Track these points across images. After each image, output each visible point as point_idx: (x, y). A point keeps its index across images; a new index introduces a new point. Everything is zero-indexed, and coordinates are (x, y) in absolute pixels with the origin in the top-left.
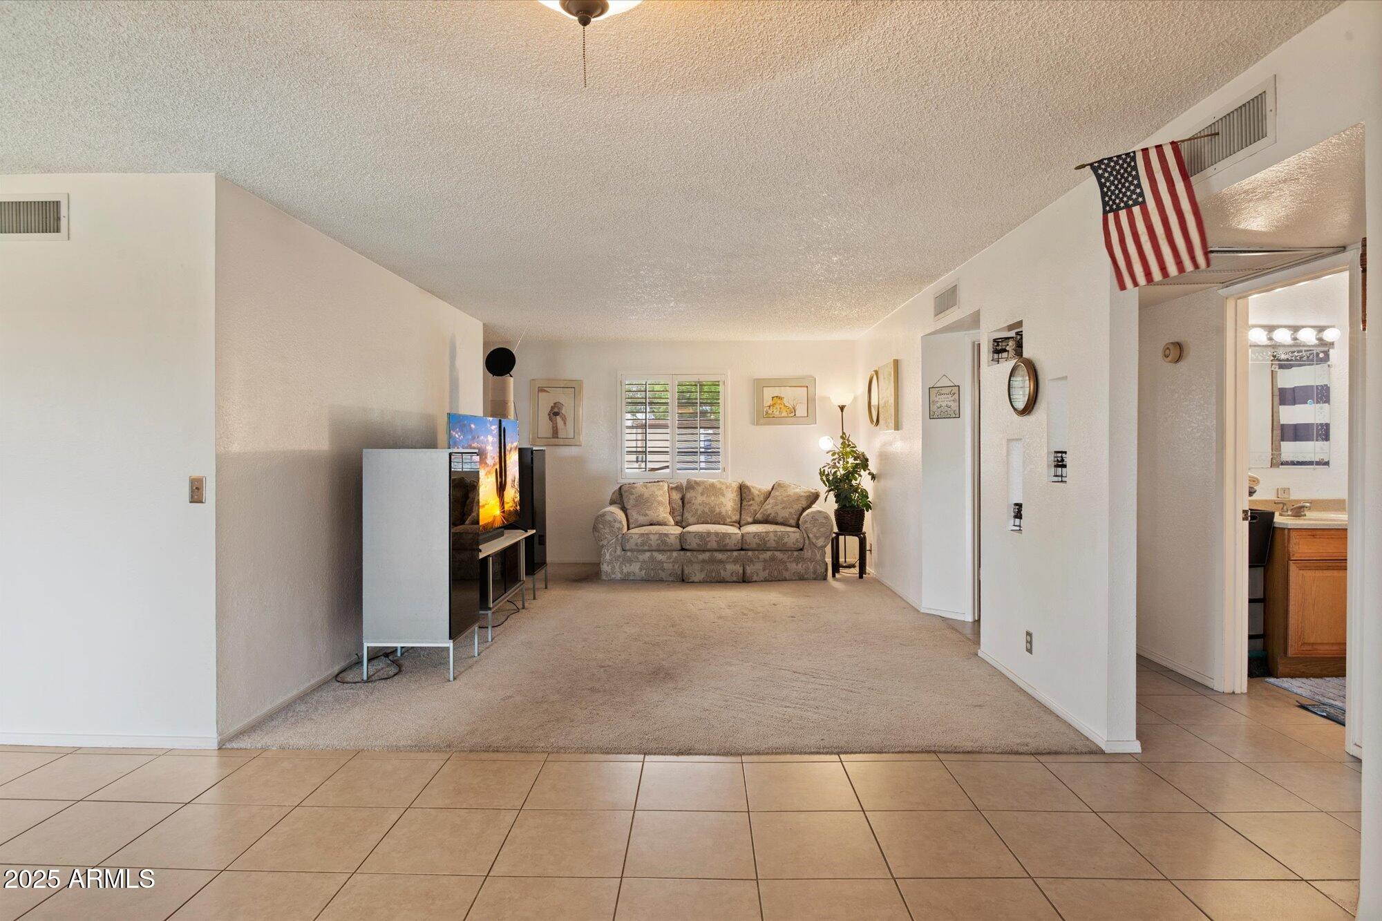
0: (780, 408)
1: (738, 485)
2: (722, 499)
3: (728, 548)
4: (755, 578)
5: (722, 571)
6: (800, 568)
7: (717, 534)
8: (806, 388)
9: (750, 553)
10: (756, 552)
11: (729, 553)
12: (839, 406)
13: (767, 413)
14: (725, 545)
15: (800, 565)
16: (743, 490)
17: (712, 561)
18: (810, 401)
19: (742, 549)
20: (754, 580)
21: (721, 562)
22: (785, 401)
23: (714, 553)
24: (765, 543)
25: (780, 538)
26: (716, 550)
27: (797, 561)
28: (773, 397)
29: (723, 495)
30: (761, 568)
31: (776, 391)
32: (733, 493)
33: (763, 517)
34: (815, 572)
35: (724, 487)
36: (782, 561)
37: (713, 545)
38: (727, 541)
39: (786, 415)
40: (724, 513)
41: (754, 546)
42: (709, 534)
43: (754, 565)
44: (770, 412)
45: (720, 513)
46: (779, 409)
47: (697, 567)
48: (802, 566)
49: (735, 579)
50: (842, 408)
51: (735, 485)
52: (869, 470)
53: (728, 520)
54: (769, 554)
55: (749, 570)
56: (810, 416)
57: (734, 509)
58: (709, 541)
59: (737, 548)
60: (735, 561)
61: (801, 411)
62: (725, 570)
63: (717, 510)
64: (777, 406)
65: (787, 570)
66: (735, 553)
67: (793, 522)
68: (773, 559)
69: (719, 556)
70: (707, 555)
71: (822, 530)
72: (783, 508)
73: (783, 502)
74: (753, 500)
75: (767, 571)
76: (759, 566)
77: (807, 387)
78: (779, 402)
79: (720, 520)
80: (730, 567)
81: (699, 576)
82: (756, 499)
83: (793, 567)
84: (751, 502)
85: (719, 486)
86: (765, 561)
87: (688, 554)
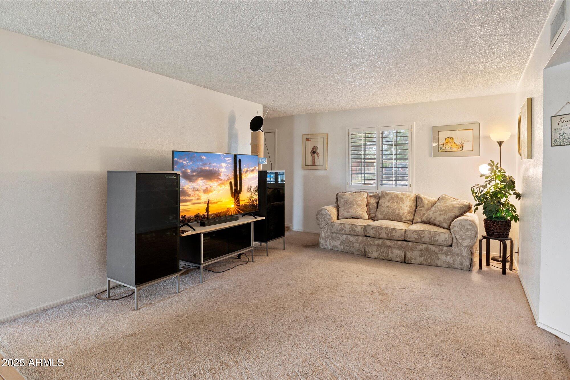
0: (451, 145)
1: (415, 196)
2: (402, 205)
3: (394, 238)
4: (413, 261)
5: (390, 253)
6: (449, 259)
8: (472, 131)
9: (410, 244)
10: (415, 244)
11: (395, 242)
12: (498, 142)
13: (441, 149)
14: (392, 236)
15: (449, 257)
16: (417, 200)
17: (384, 246)
18: (475, 140)
19: (405, 240)
20: (412, 262)
21: (390, 247)
22: (455, 140)
23: (385, 241)
24: (421, 238)
25: (432, 236)
26: (387, 239)
27: (446, 254)
28: (446, 138)
29: (403, 202)
30: (418, 255)
31: (448, 134)
32: (410, 201)
33: (427, 219)
34: (461, 264)
35: (404, 197)
36: (434, 252)
37: (384, 235)
38: (394, 234)
39: (456, 150)
40: (401, 214)
41: (413, 240)
43: (413, 252)
44: (444, 148)
45: (399, 214)
46: (450, 146)
47: (374, 248)
48: (450, 258)
49: (399, 260)
50: (500, 143)
51: (412, 196)
52: (514, 190)
53: (404, 219)
54: (424, 246)
55: (409, 255)
56: (475, 151)
57: (409, 212)
58: (381, 233)
59: (401, 239)
60: (399, 248)
61: (468, 147)
62: (392, 252)
63: (397, 212)
64: (449, 144)
65: (438, 259)
66: (400, 243)
67: (446, 225)
68: (427, 250)
69: (388, 243)
70: (380, 242)
71: (467, 233)
72: (440, 215)
73: (441, 210)
74: (423, 207)
75: (423, 258)
76: (417, 254)
77: (473, 130)
78: (450, 141)
79: (398, 219)
80: (396, 252)
81: (375, 255)
82: (426, 206)
83: (443, 257)
84: (421, 208)
85: (401, 196)
86: (421, 250)
87: (369, 239)
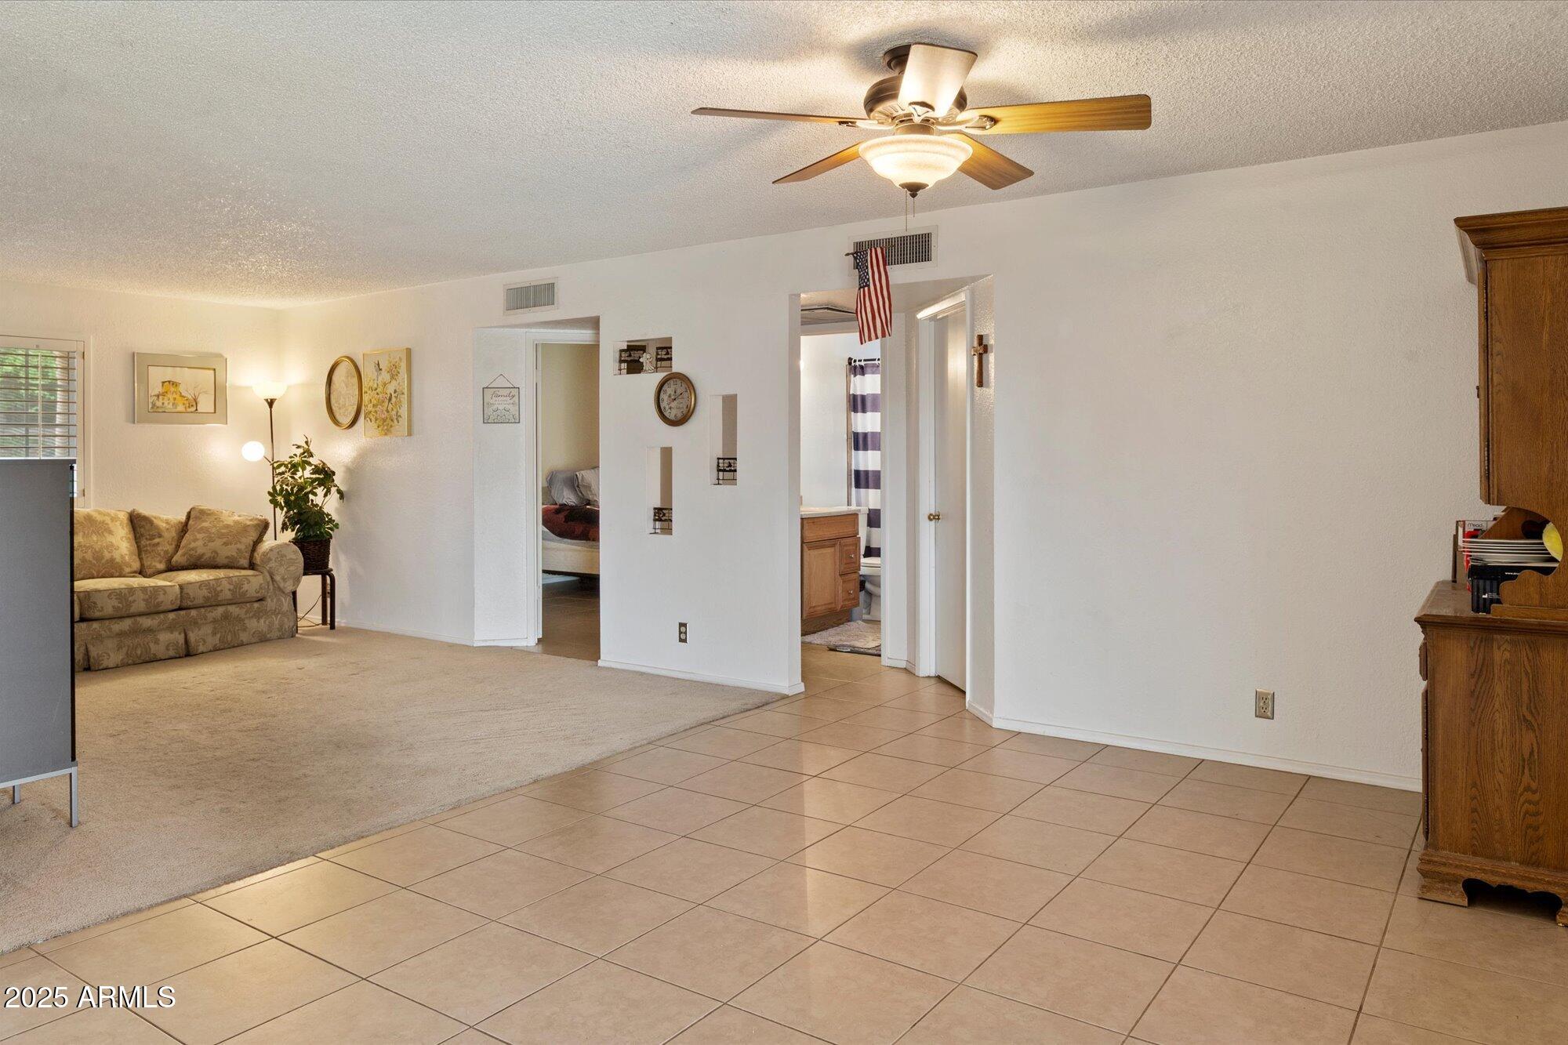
0: (175, 399)
1: (127, 516)
2: (110, 539)
3: (161, 608)
4: (201, 648)
5: (152, 645)
6: (262, 625)
7: (144, 589)
8: (212, 372)
9: (193, 613)
10: (203, 610)
11: (162, 616)
12: (267, 400)
13: (154, 405)
14: (159, 604)
15: (262, 621)
16: (138, 524)
17: (135, 632)
18: (219, 391)
19: (180, 609)
20: (200, 651)
21: (150, 630)
22: (181, 389)
23: (138, 619)
24: (216, 595)
25: (238, 586)
26: (141, 615)
27: (257, 615)
28: (163, 382)
29: (110, 532)
30: (210, 632)
31: (168, 374)
32: (123, 528)
33: (188, 559)
34: (280, 629)
35: (108, 520)
36: (239, 620)
37: (138, 606)
38: (161, 598)
39: (184, 410)
40: (118, 559)
41: (200, 601)
42: (131, 590)
43: (199, 630)
44: (159, 404)
45: (112, 560)
46: (172, 399)
47: (111, 644)
48: (265, 622)
49: (172, 653)
50: (271, 403)
51: (123, 517)
52: (335, 486)
53: (127, 570)
54: (220, 610)
55: (192, 637)
56: (219, 410)
57: (131, 554)
58: (135, 601)
59: (175, 607)
60: (171, 628)
61: (205, 404)
62: (157, 642)
63: (107, 555)
64: (169, 396)
65: (245, 629)
66: (171, 616)
67: (245, 562)
68: (226, 617)
69: (146, 622)
70: (126, 624)
71: (292, 568)
72: (226, 544)
73: (221, 536)
74: (160, 536)
75: (218, 636)
76: (207, 629)
77: (215, 370)
78: (173, 389)
79: (112, 570)
80: (165, 637)
81: (114, 658)
82: (166, 534)
83: (253, 624)
84: (157, 540)
85: (99, 518)
86: (215, 621)
87: (95, 625)
